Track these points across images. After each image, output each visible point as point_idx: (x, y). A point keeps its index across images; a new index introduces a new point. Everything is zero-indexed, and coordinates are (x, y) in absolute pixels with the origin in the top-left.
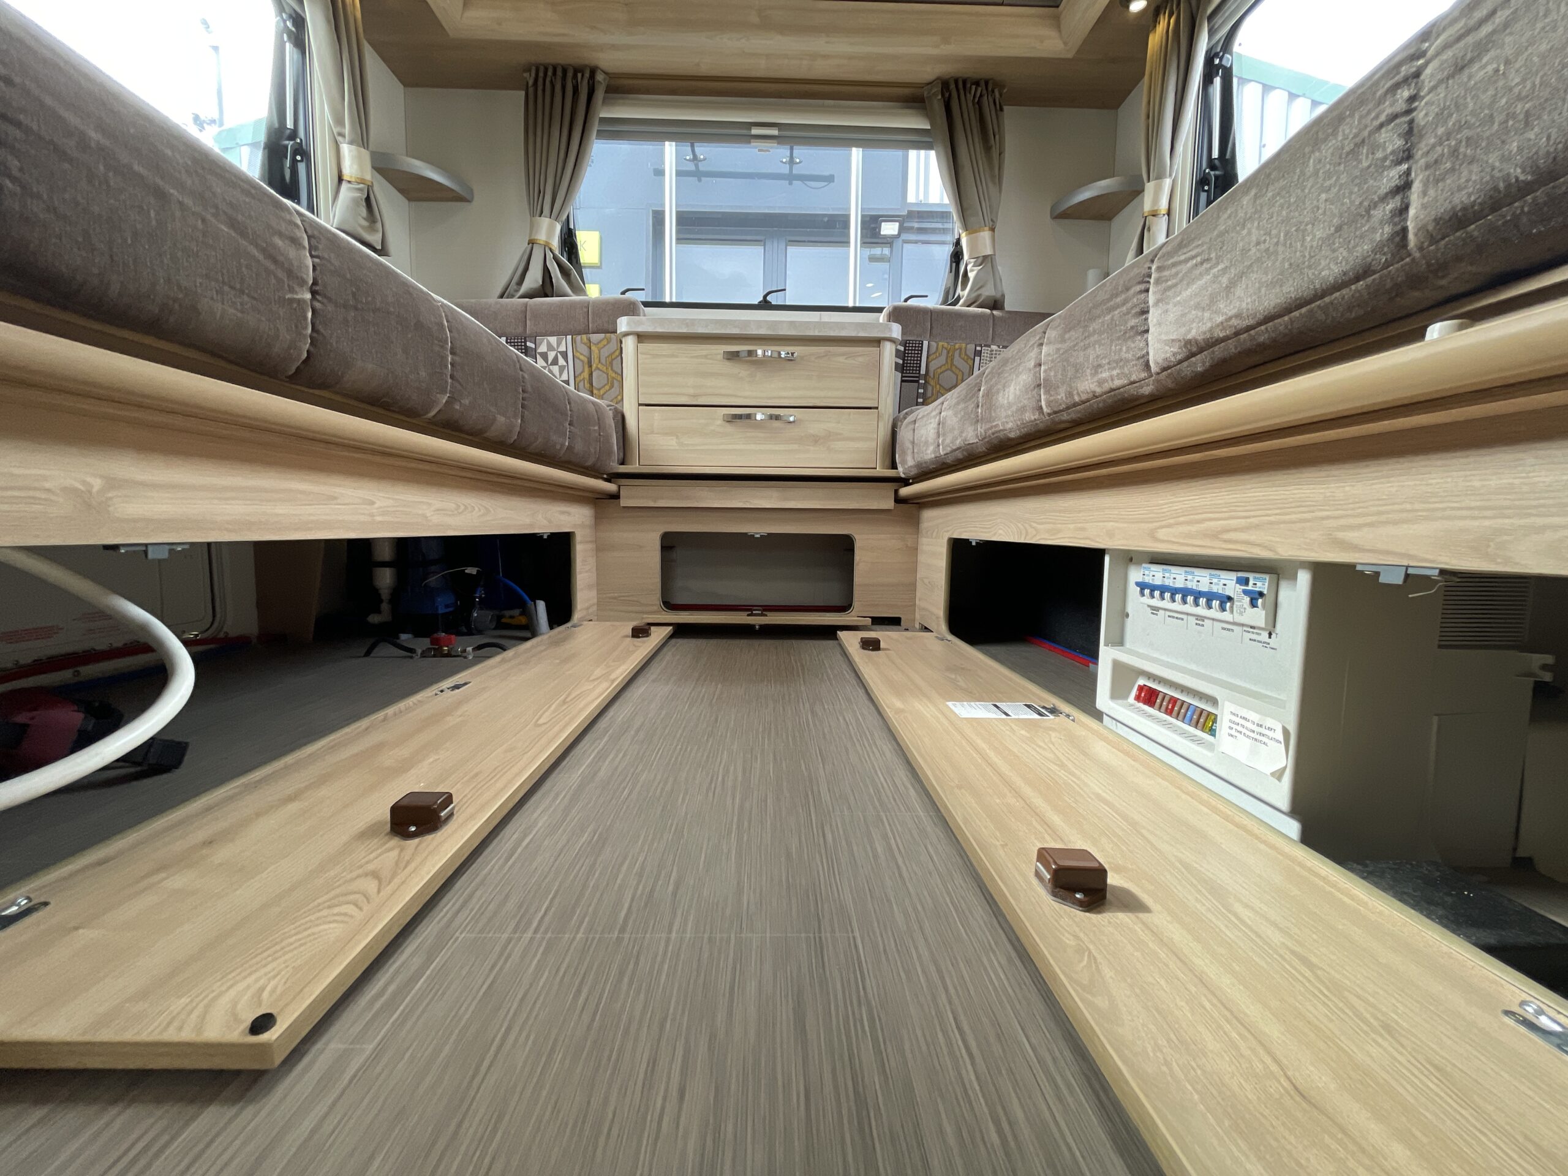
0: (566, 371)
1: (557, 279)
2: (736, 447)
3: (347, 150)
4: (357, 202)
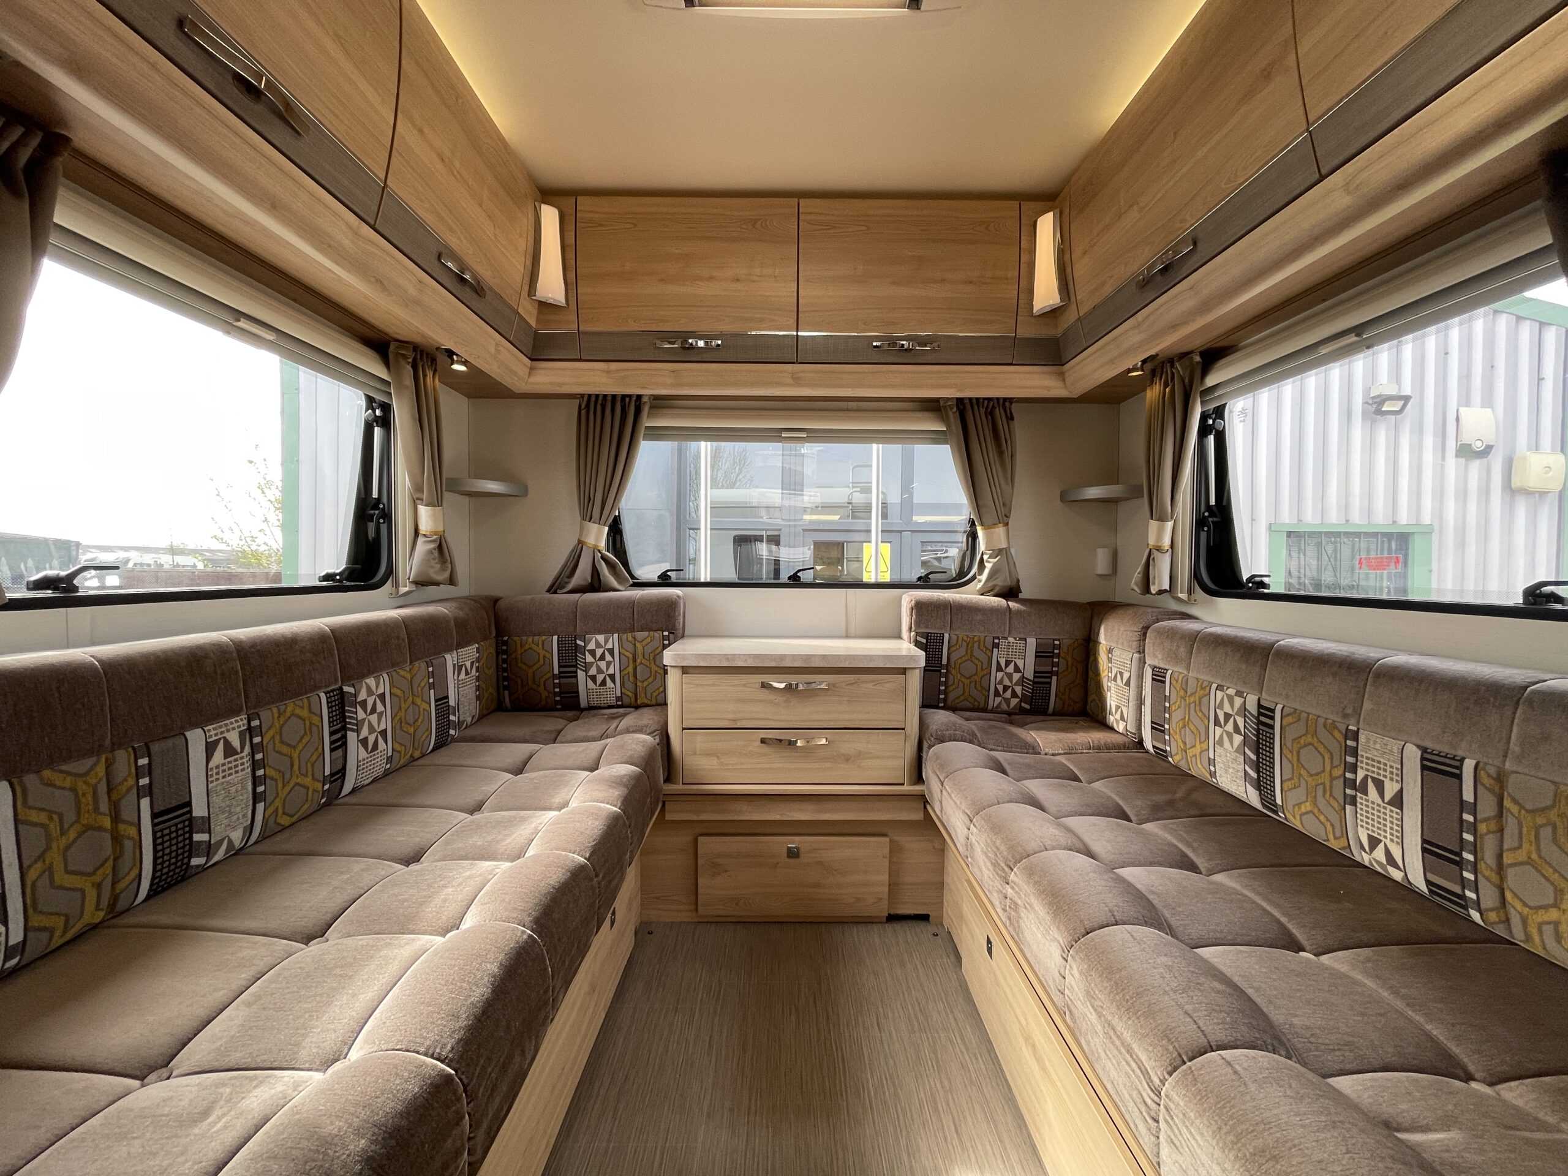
0: (612, 666)
1: (604, 576)
2: (773, 766)
3: (423, 510)
4: (430, 552)
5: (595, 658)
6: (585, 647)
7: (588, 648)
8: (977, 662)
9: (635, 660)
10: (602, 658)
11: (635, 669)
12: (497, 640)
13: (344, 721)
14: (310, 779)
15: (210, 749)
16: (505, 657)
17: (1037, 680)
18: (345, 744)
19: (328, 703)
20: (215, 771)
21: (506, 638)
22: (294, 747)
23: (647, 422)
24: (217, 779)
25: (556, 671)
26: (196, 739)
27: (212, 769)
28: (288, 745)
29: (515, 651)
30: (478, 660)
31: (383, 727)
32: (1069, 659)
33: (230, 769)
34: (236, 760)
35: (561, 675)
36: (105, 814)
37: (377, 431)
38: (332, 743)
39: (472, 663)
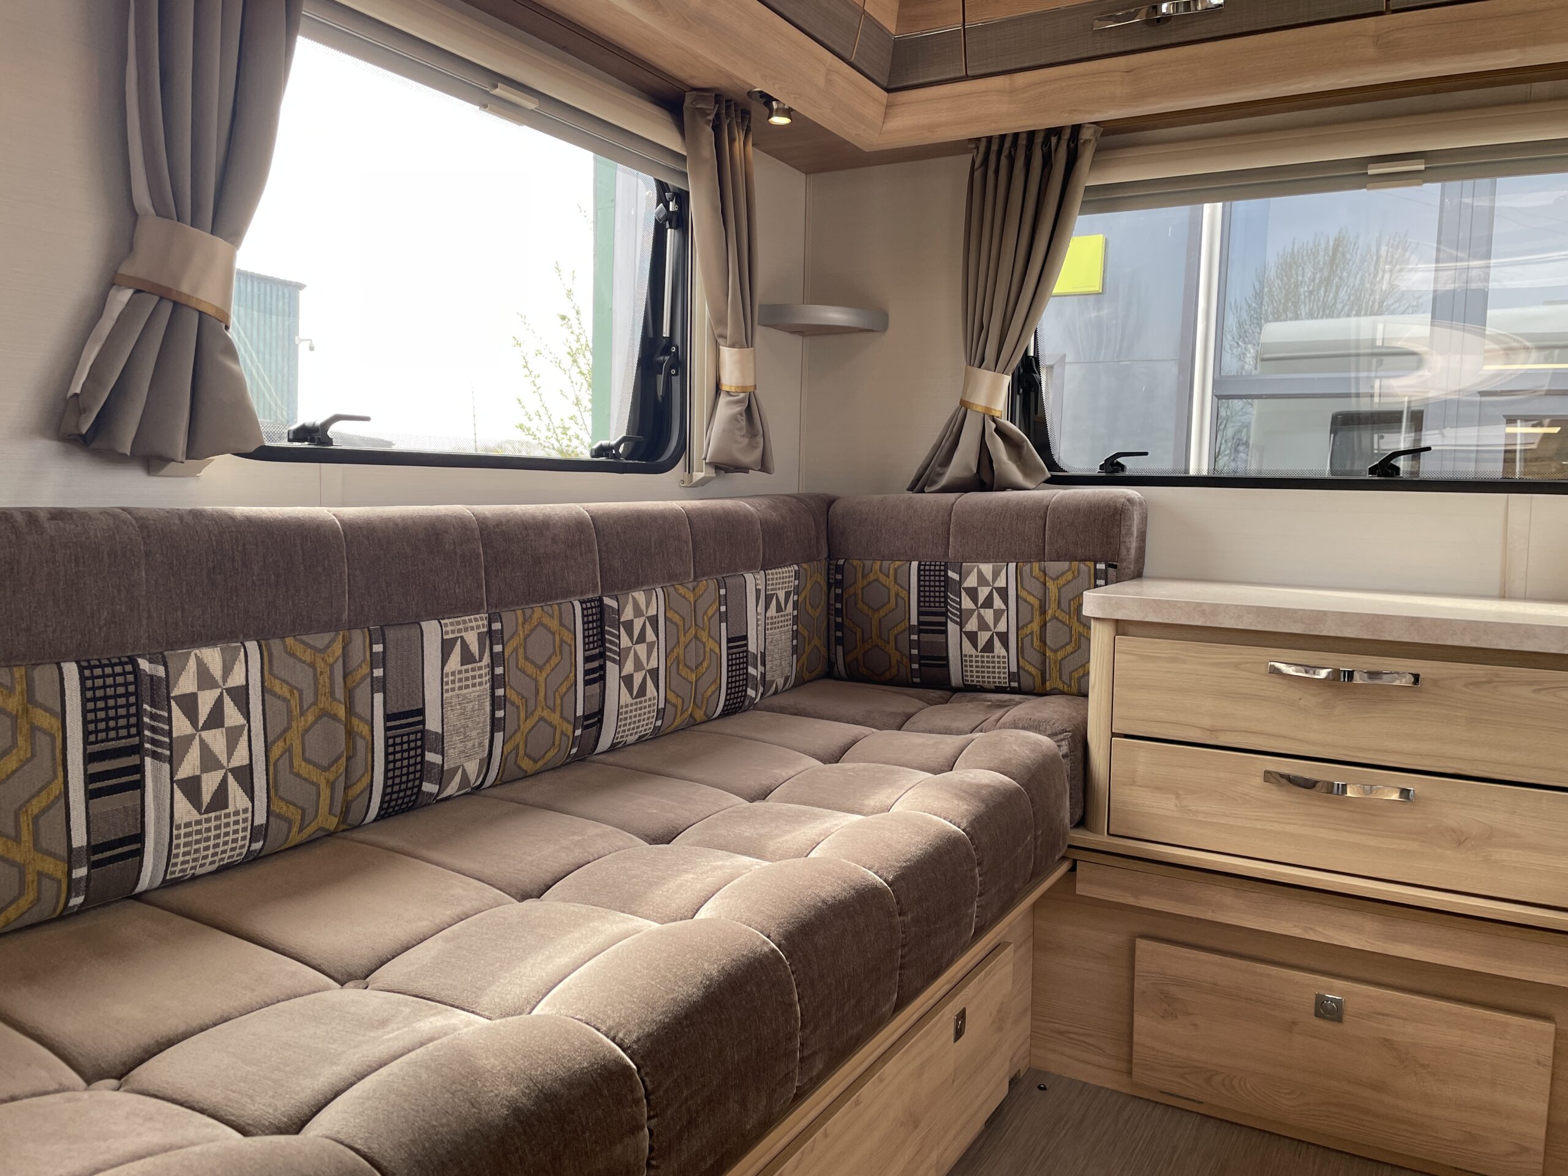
0: (1004, 619)
1: (1000, 461)
2: (1290, 829)
3: (728, 354)
4: (734, 419)
5: (976, 603)
6: (960, 582)
7: (965, 585)
9: (1043, 611)
10: (988, 603)
11: (1043, 626)
12: (829, 564)
13: (603, 645)
14: (558, 714)
15: (446, 648)
16: (839, 591)
18: (603, 678)
19: (583, 616)
20: (451, 678)
21: (841, 562)
22: (541, 668)
23: (1089, 178)
24: (453, 690)
25: (914, 621)
26: (432, 631)
27: (447, 675)
28: (533, 663)
29: (855, 582)
30: (797, 590)
31: (653, 664)
33: (467, 679)
34: (473, 670)
35: (921, 629)
36: (340, 702)
37: (670, 233)
38: (587, 672)
39: (788, 595)
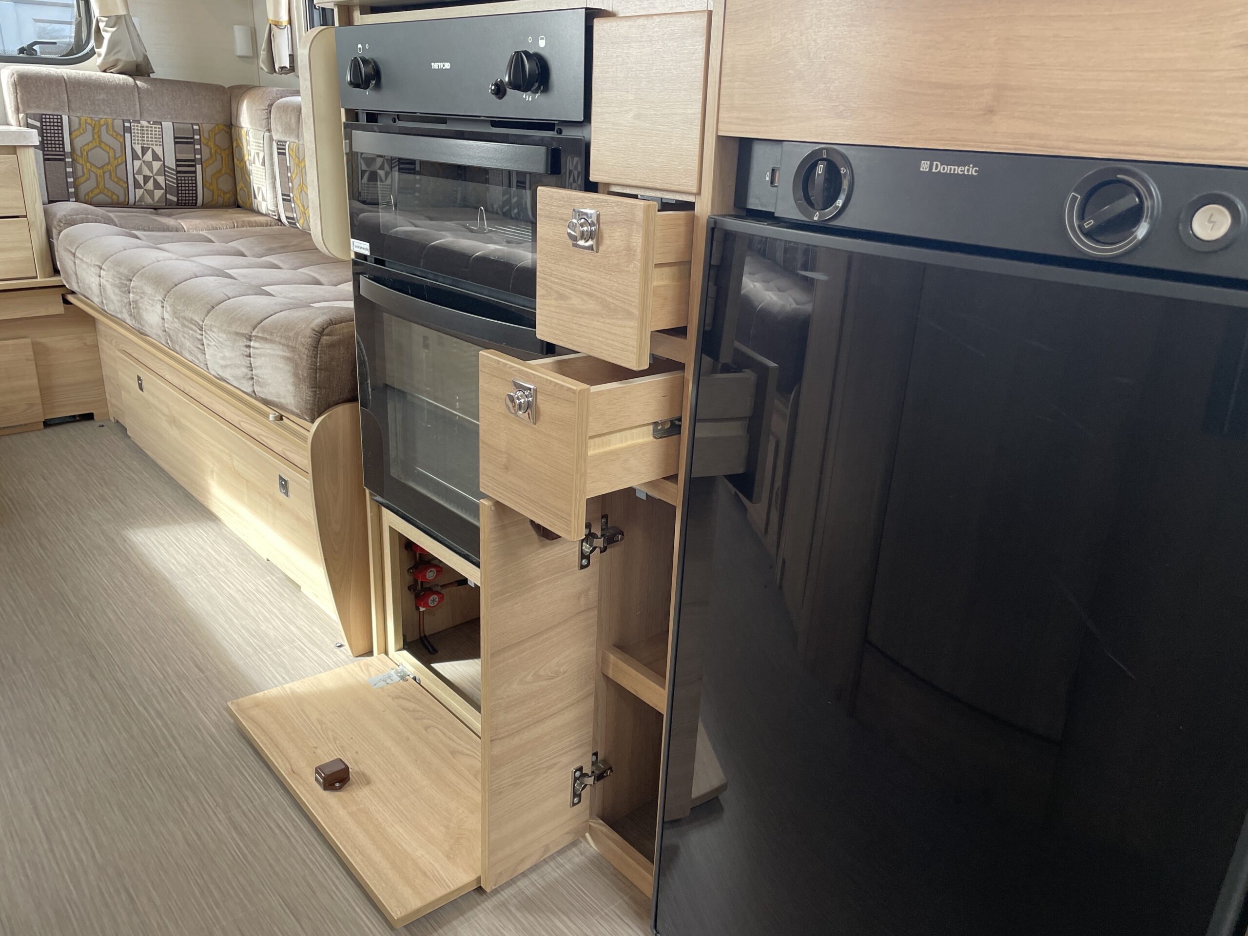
8: (108, 149)
17: (179, 169)
32: (212, 146)
